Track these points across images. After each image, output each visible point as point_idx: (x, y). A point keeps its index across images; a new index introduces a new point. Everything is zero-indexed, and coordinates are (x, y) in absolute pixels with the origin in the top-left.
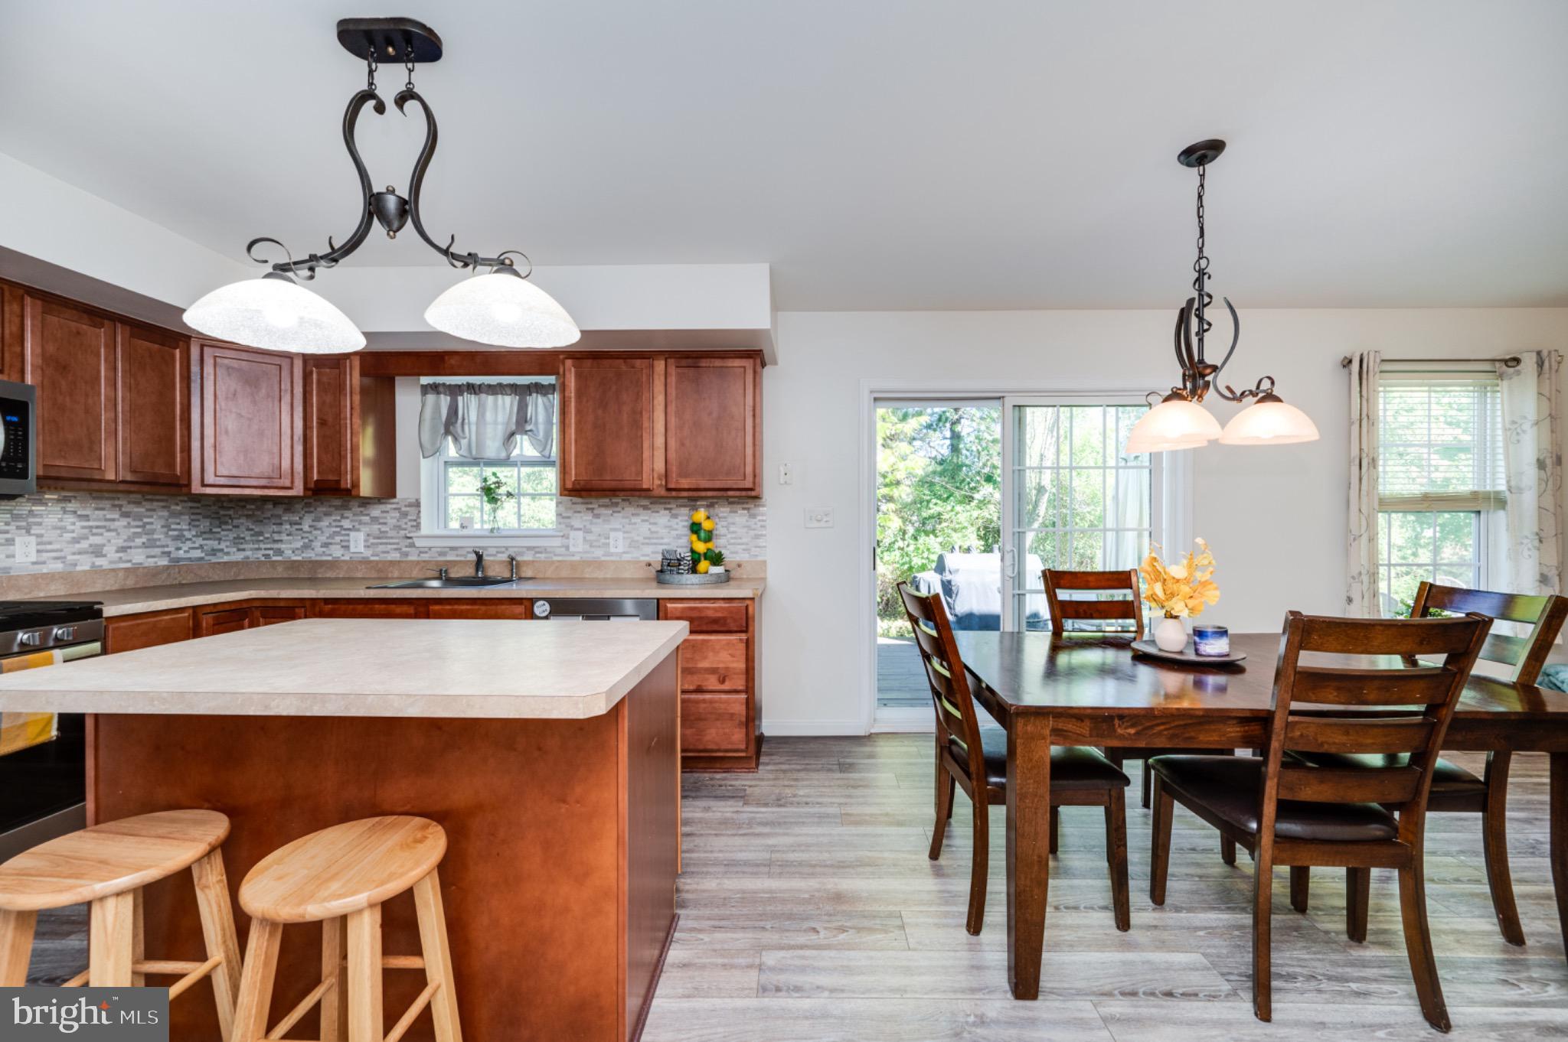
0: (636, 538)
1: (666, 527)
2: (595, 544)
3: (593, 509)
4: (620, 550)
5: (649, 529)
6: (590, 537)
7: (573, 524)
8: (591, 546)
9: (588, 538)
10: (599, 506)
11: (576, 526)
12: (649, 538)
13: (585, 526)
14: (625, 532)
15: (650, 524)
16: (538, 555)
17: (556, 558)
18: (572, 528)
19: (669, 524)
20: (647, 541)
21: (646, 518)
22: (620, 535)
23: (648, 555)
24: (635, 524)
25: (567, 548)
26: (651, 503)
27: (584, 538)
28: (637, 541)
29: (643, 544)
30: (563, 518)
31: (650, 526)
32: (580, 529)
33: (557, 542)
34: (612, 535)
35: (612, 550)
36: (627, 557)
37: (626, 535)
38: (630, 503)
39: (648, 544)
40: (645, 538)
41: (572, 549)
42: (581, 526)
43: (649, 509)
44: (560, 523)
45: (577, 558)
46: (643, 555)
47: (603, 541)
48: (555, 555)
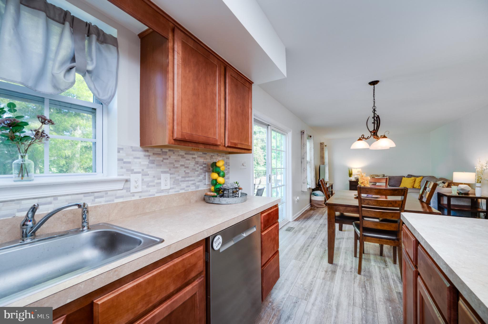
0: (177, 178)
1: (193, 169)
2: (150, 184)
3: (149, 156)
4: (168, 187)
5: (185, 171)
6: (147, 179)
7: (132, 168)
8: (148, 186)
9: (145, 180)
10: (154, 154)
11: (135, 171)
12: (185, 177)
13: (143, 170)
14: (171, 174)
15: (185, 167)
16: (97, 200)
17: (116, 201)
18: (132, 171)
19: (194, 168)
20: (183, 179)
21: (183, 164)
22: (168, 175)
23: (184, 189)
24: (177, 167)
25: (128, 190)
26: (186, 154)
27: (143, 180)
28: (178, 180)
29: (182, 181)
30: (125, 163)
31: (185, 169)
32: (139, 173)
33: (120, 186)
34: (163, 176)
35: (163, 187)
36: (172, 192)
37: (172, 176)
38: (174, 153)
39: (184, 181)
40: (182, 177)
41: (133, 190)
42: (140, 170)
43: (185, 158)
44: (122, 168)
45: (136, 197)
46: (181, 189)
47: (157, 181)
48: (117, 198)
